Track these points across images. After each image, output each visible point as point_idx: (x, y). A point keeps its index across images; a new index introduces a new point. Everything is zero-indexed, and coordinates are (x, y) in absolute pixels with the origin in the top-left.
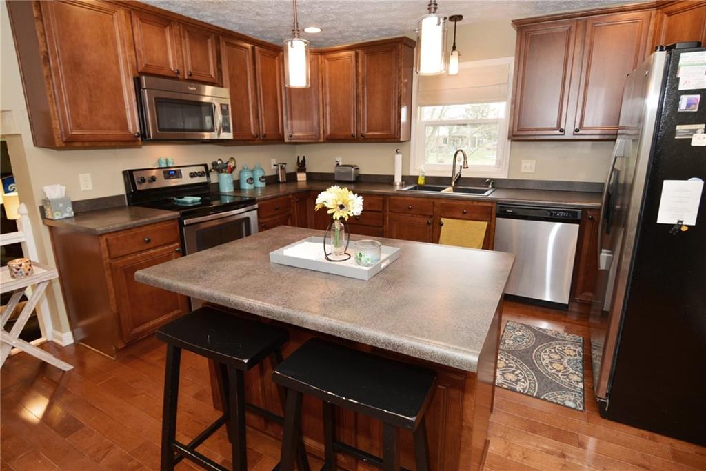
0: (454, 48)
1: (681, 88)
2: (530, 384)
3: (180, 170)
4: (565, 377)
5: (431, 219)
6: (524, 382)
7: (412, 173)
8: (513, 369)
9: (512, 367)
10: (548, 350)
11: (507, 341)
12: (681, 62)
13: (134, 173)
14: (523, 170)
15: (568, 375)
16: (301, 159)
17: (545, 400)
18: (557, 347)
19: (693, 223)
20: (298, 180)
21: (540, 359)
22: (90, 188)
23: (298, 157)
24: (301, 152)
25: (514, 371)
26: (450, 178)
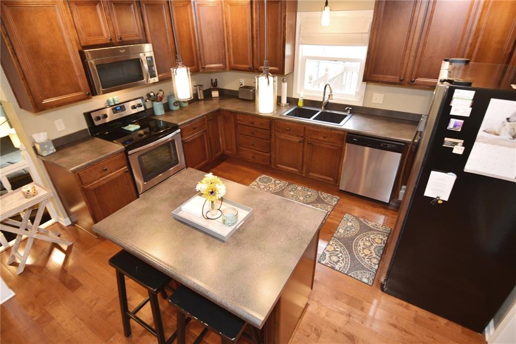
0: (327, 3)
1: (452, 113)
2: (345, 264)
3: (124, 106)
4: (368, 260)
5: (303, 139)
6: (341, 263)
7: (294, 96)
8: (337, 253)
9: (337, 251)
10: (365, 238)
11: (340, 230)
12: (455, 95)
13: (92, 114)
14: (374, 101)
15: (370, 259)
16: (214, 81)
17: (351, 276)
18: (372, 236)
19: (446, 199)
20: (213, 96)
21: (357, 246)
22: (64, 128)
23: (212, 80)
24: (214, 77)
25: (338, 254)
26: (321, 103)
